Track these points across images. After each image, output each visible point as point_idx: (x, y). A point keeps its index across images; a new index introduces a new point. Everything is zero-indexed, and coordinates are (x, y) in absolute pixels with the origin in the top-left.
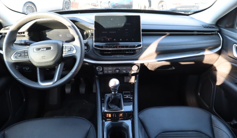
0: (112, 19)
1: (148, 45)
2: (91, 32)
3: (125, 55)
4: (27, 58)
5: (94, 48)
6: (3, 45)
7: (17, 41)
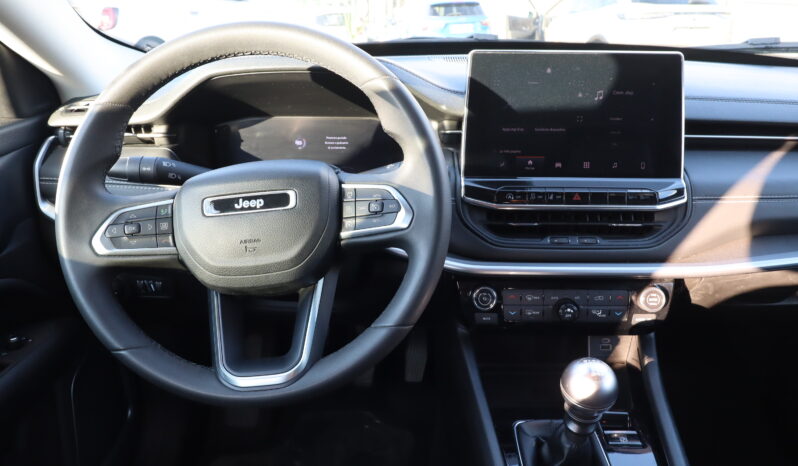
0: (549, 71)
1: (715, 194)
2: (442, 128)
3: (604, 238)
4: (168, 245)
5: (463, 200)
6: (57, 181)
7: (124, 162)
